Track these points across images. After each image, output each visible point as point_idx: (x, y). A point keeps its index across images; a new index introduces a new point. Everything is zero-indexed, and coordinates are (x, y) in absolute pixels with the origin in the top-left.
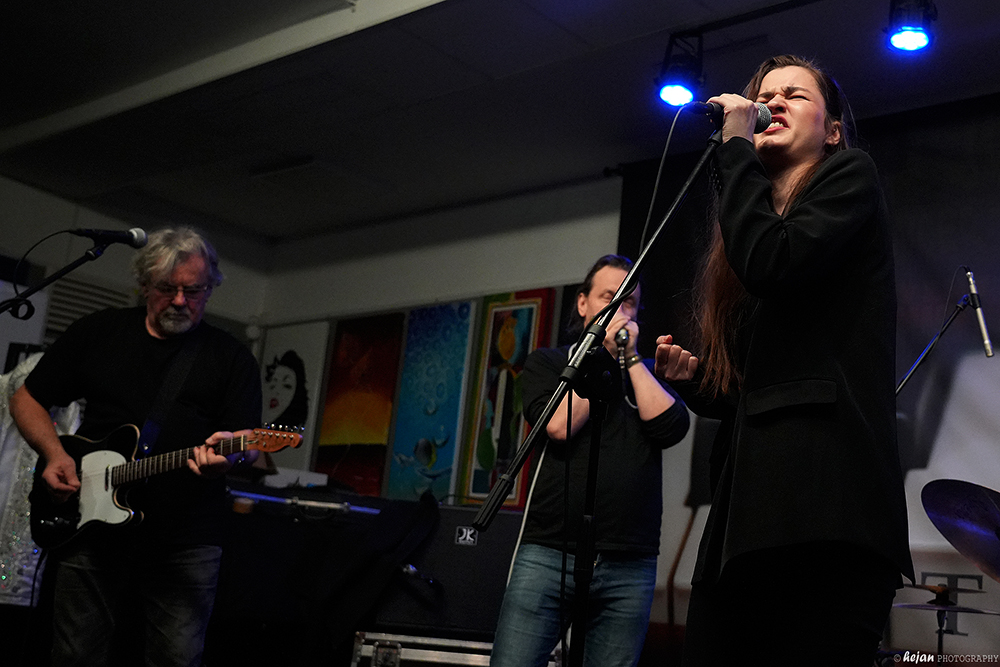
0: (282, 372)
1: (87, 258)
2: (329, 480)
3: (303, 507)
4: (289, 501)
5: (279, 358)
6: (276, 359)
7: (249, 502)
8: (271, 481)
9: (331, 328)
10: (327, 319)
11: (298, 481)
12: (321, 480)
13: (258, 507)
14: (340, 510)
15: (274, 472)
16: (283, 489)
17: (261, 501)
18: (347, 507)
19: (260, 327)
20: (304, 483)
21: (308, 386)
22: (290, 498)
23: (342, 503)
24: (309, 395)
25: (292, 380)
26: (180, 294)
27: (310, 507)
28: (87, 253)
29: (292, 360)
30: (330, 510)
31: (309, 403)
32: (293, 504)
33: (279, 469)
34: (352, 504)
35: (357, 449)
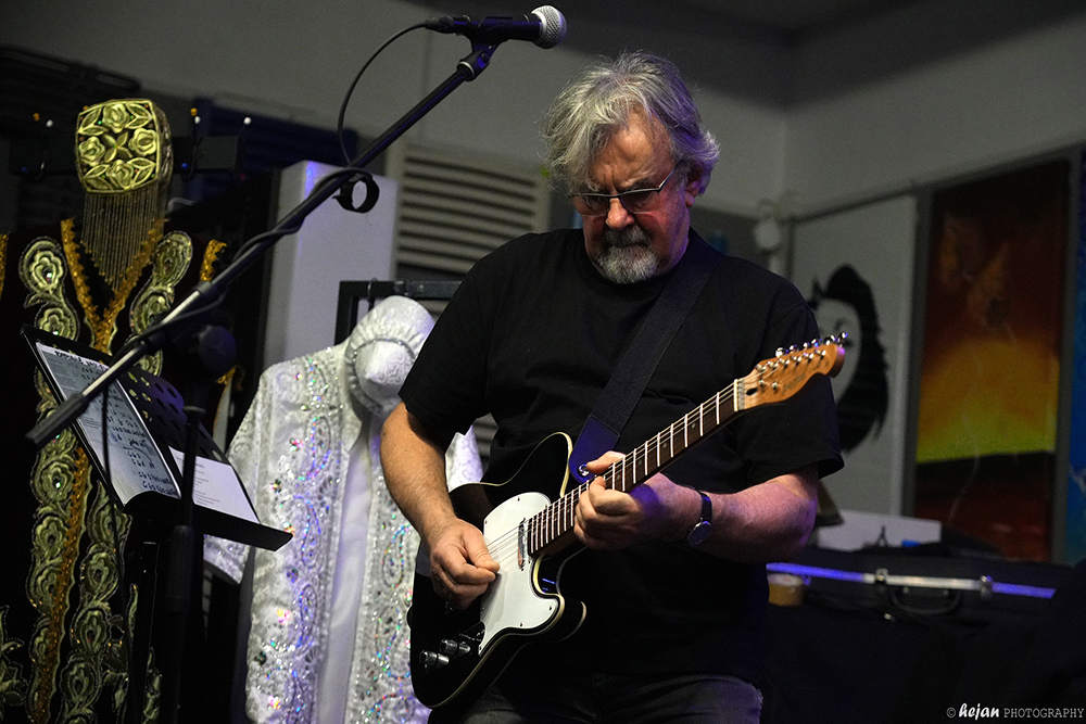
0: (830, 312)
1: (463, 75)
2: (944, 532)
3: (900, 588)
4: (869, 578)
5: (823, 283)
6: (816, 287)
7: (793, 582)
8: (830, 538)
9: (919, 209)
10: (913, 191)
11: (883, 536)
12: (927, 531)
13: (811, 594)
14: (973, 593)
15: (834, 520)
16: (856, 553)
17: (815, 579)
18: (987, 586)
19: (782, 223)
20: (895, 540)
21: (884, 340)
22: (873, 572)
23: (976, 578)
24: (888, 357)
25: (852, 331)
26: (616, 205)
27: (912, 588)
28: (461, 67)
29: (849, 287)
30: (952, 591)
31: (889, 374)
32: (877, 582)
33: (844, 514)
34: (997, 579)
35: (996, 465)
